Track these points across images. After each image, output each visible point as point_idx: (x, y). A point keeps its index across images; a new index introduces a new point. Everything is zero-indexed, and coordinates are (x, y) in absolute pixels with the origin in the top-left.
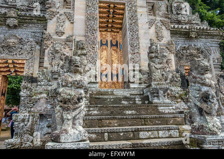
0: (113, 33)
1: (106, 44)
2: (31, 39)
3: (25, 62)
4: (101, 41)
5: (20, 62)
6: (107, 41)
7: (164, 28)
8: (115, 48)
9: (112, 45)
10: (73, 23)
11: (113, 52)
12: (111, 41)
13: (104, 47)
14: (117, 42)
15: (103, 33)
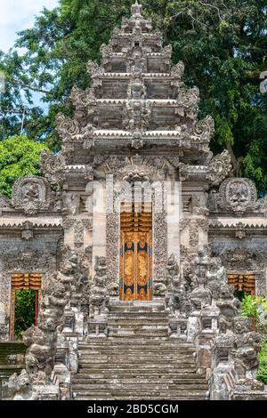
0: (141, 234)
1: (132, 249)
2: (47, 251)
3: (41, 275)
4: (125, 245)
5: (36, 275)
6: (133, 244)
7: (199, 229)
8: (143, 253)
9: (139, 249)
10: (91, 231)
11: (141, 259)
12: (138, 244)
13: (129, 252)
14: (146, 244)
15: (129, 234)
